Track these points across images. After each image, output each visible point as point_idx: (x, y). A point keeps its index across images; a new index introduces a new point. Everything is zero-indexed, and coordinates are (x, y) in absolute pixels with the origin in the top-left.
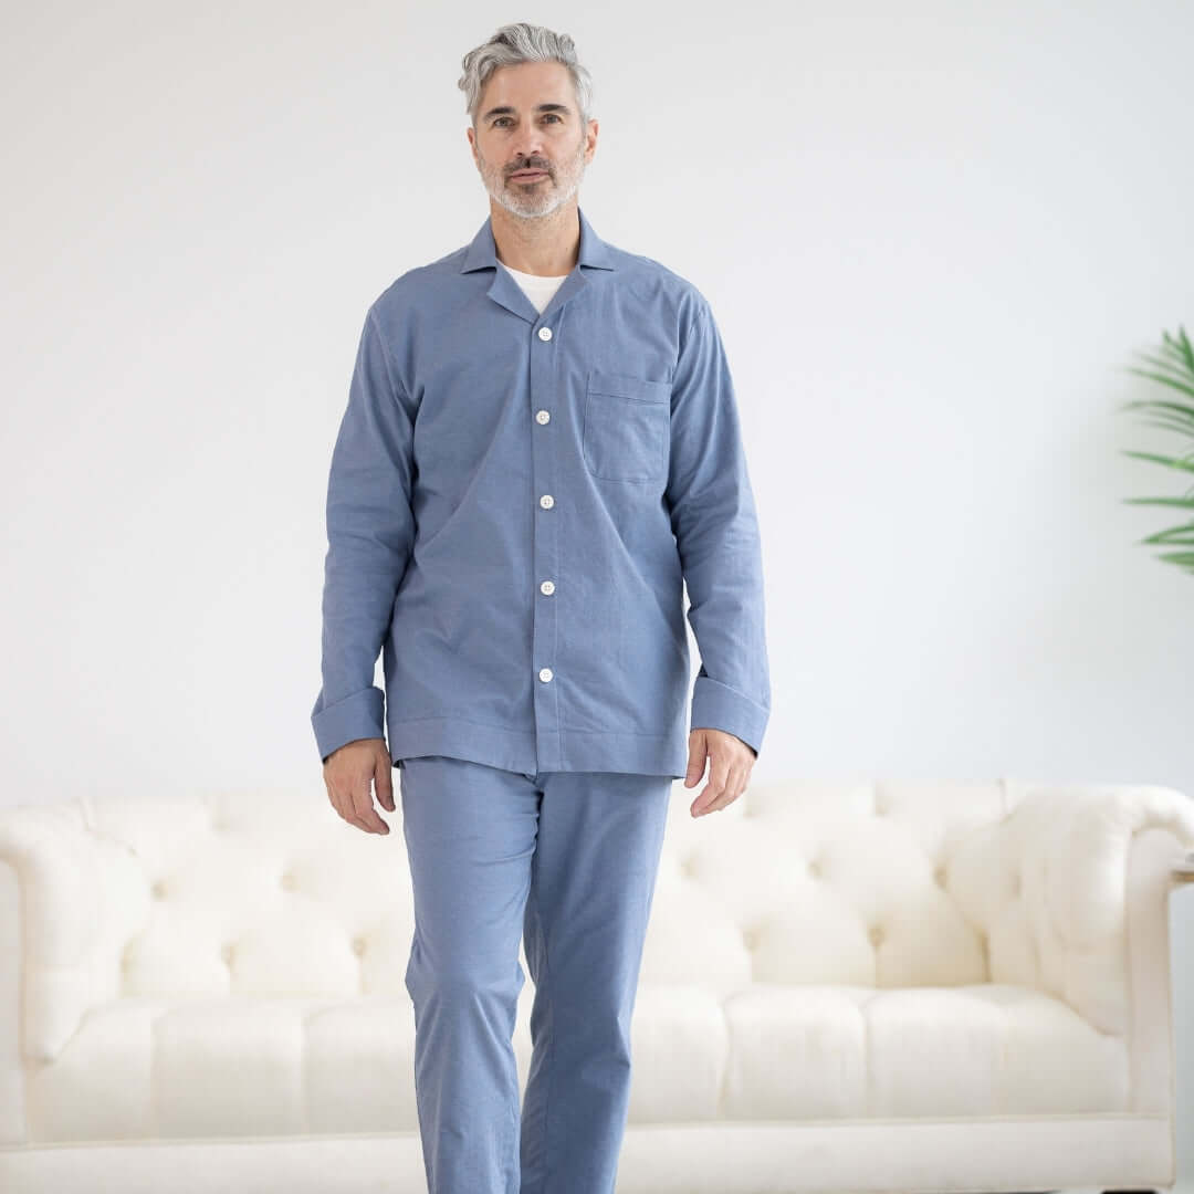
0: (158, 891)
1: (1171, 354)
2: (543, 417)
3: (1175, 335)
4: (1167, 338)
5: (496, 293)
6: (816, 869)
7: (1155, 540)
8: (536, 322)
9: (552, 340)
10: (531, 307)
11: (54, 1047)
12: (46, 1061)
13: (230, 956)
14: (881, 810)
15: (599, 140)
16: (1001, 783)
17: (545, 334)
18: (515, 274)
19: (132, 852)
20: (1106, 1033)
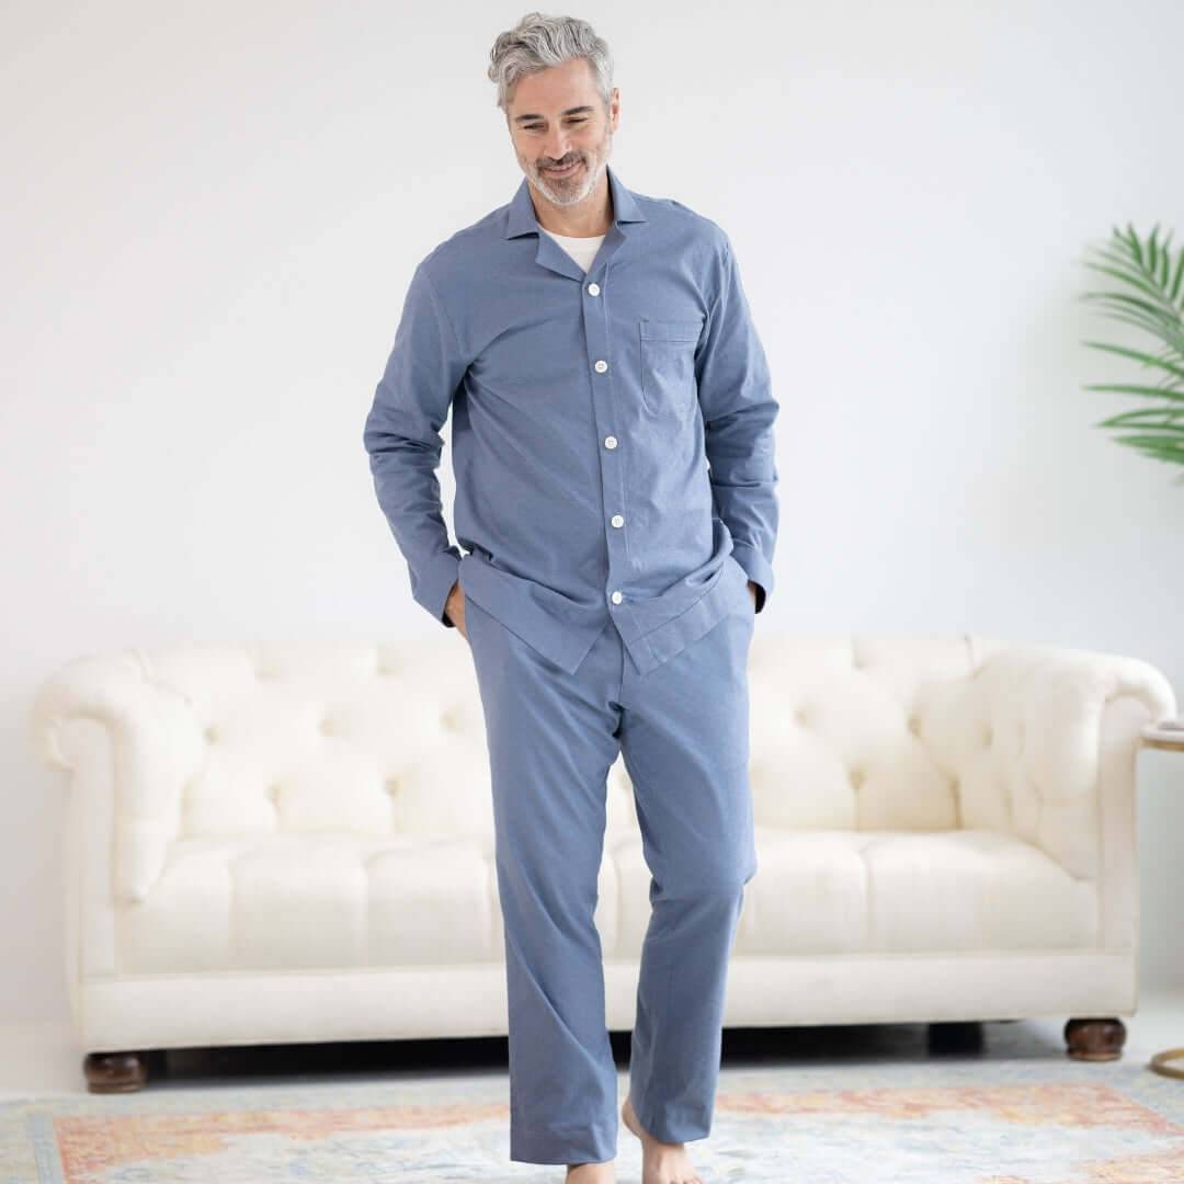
0: (211, 736)
1: (1122, 249)
2: (601, 367)
3: (1123, 230)
4: (1117, 233)
5: (542, 259)
6: (802, 717)
7: (1111, 423)
8: (582, 280)
9: (601, 294)
10: (577, 268)
11: (142, 890)
12: (134, 901)
13: (275, 795)
14: (859, 664)
15: (622, 103)
16: (967, 639)
17: (594, 290)
18: (557, 238)
19: (188, 700)
20: (1078, 877)
